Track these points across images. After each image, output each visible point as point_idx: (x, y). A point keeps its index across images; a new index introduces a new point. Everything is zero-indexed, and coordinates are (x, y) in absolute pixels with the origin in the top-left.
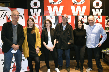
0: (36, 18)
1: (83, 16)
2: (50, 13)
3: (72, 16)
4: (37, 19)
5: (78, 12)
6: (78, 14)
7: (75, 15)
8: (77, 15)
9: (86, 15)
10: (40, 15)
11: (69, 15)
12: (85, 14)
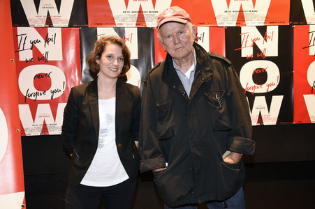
0: (50, 37)
1: (262, 30)
2: (114, 14)
3: (214, 29)
4: (53, 40)
5: (241, 11)
6: (241, 18)
7: (226, 25)
8: (234, 25)
9: (272, 23)
10: (70, 25)
11: (202, 24)
12: (270, 19)
